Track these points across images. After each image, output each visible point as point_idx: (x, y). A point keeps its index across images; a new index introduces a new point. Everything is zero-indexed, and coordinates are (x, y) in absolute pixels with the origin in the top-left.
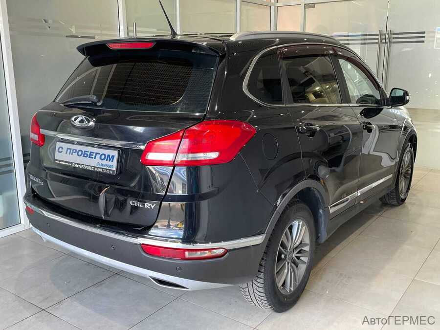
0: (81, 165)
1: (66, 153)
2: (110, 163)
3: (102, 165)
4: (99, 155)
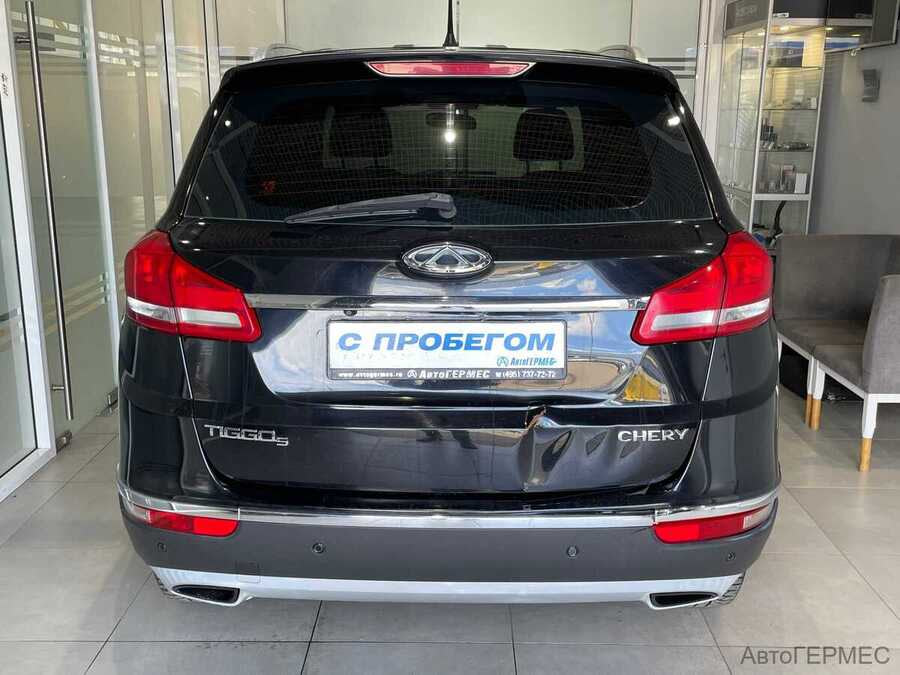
0: (444, 370)
1: (376, 347)
2: (544, 354)
3: (514, 361)
4: (503, 340)
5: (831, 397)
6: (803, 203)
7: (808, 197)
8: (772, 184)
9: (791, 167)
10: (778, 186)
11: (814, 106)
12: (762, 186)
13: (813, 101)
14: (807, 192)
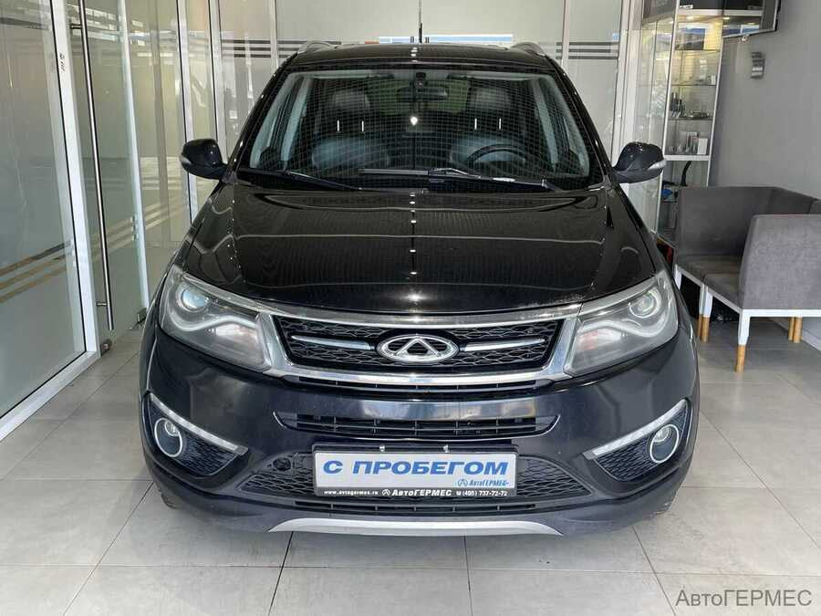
5: (720, 318)
6: (704, 163)
7: (708, 158)
8: (679, 148)
9: (696, 134)
10: (684, 149)
11: (713, 83)
12: (671, 149)
13: (713, 78)
14: (707, 154)
